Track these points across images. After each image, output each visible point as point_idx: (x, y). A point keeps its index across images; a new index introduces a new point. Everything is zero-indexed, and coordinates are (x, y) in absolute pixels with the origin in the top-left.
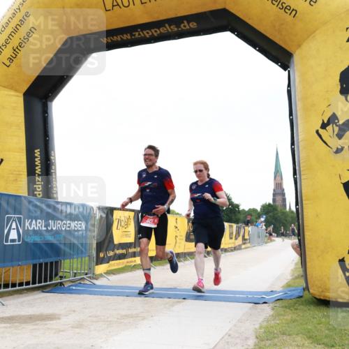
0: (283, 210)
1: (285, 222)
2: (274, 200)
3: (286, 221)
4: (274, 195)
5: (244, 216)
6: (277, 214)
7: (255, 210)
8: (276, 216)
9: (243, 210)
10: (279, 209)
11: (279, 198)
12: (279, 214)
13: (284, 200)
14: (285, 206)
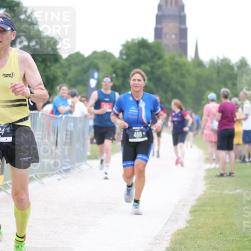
0: (177, 59)
1: (179, 89)
2: (158, 33)
3: (183, 86)
4: (159, 19)
5: (79, 68)
6: (160, 67)
7: (106, 56)
8: (159, 72)
9: (78, 55)
10: (167, 56)
11: (170, 27)
12: (167, 69)
13: (183, 33)
14: (184, 47)
